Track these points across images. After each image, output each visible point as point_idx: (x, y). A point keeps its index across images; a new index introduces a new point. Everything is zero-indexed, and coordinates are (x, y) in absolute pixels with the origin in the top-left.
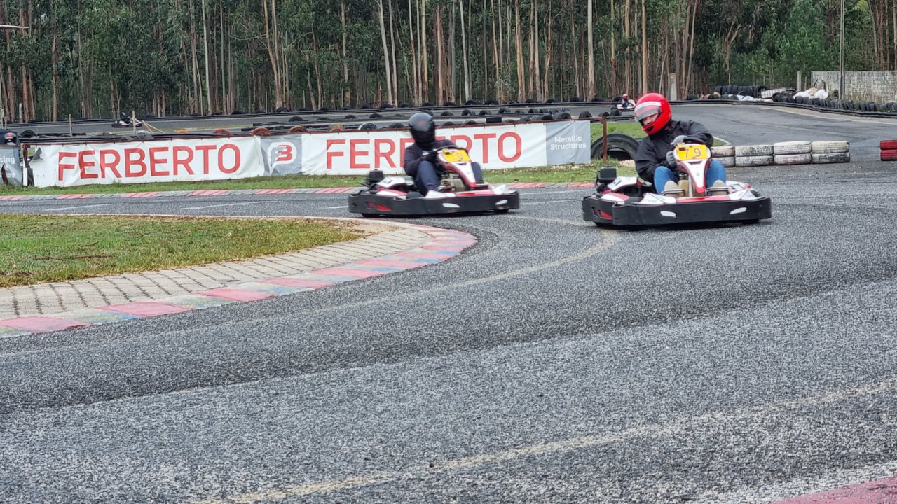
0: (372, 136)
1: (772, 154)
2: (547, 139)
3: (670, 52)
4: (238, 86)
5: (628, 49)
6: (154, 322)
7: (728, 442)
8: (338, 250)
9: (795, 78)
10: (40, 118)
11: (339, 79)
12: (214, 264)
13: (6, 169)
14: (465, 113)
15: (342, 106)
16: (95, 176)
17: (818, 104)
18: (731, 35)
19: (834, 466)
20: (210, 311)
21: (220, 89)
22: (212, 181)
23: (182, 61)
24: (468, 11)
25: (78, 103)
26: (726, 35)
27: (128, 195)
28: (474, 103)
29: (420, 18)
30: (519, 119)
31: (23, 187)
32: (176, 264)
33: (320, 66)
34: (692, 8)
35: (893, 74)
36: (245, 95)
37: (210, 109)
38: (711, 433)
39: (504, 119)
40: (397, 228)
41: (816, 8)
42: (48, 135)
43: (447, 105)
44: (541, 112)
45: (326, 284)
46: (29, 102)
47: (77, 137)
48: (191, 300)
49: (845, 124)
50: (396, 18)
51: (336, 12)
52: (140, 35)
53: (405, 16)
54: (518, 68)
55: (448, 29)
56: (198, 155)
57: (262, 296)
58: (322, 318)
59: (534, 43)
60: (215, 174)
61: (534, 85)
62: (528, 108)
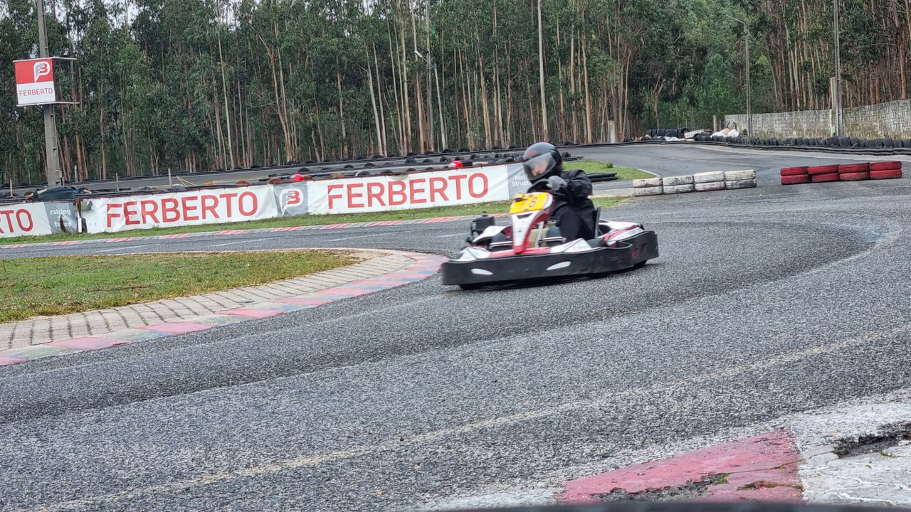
0: (366, 181)
1: (693, 183)
2: (509, 178)
3: (608, 103)
4: (255, 145)
5: (574, 103)
6: (184, 338)
7: (644, 411)
8: (337, 274)
9: (711, 121)
10: (92, 177)
11: (338, 136)
12: (234, 289)
13: (64, 219)
14: (443, 160)
15: (341, 158)
16: (138, 222)
17: (731, 142)
18: (658, 88)
19: (727, 425)
20: (230, 327)
21: (240, 148)
22: (235, 223)
23: (207, 126)
24: (442, 76)
25: (124, 164)
26: (654, 88)
27: (165, 237)
28: (450, 151)
29: (403, 83)
30: (486, 163)
31: (78, 233)
32: (204, 291)
33: (322, 125)
34: (625, 67)
35: (791, 115)
36: (262, 152)
37: (232, 165)
38: (631, 404)
39: (474, 163)
40: (386, 254)
41: (727, 64)
42: (99, 191)
43: (427, 153)
44: (505, 156)
45: (327, 301)
46: (82, 164)
47: (123, 191)
48: (215, 319)
49: (752, 157)
50: (383, 84)
51: (333, 81)
52: (173, 106)
53: (391, 82)
54: (485, 122)
55: (425, 91)
56: (223, 202)
57: (273, 313)
58: (322, 328)
59: (497, 100)
60: (237, 217)
61: (499, 134)
62: (494, 154)
